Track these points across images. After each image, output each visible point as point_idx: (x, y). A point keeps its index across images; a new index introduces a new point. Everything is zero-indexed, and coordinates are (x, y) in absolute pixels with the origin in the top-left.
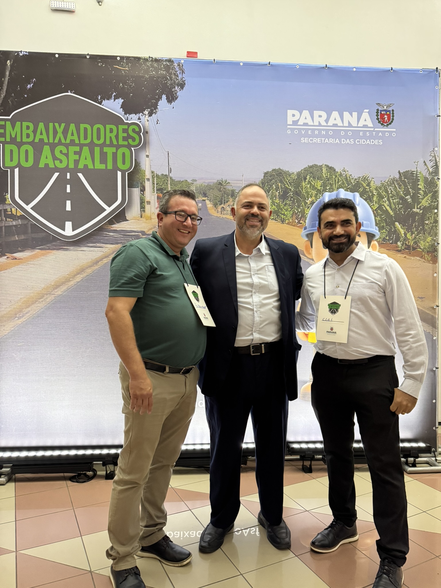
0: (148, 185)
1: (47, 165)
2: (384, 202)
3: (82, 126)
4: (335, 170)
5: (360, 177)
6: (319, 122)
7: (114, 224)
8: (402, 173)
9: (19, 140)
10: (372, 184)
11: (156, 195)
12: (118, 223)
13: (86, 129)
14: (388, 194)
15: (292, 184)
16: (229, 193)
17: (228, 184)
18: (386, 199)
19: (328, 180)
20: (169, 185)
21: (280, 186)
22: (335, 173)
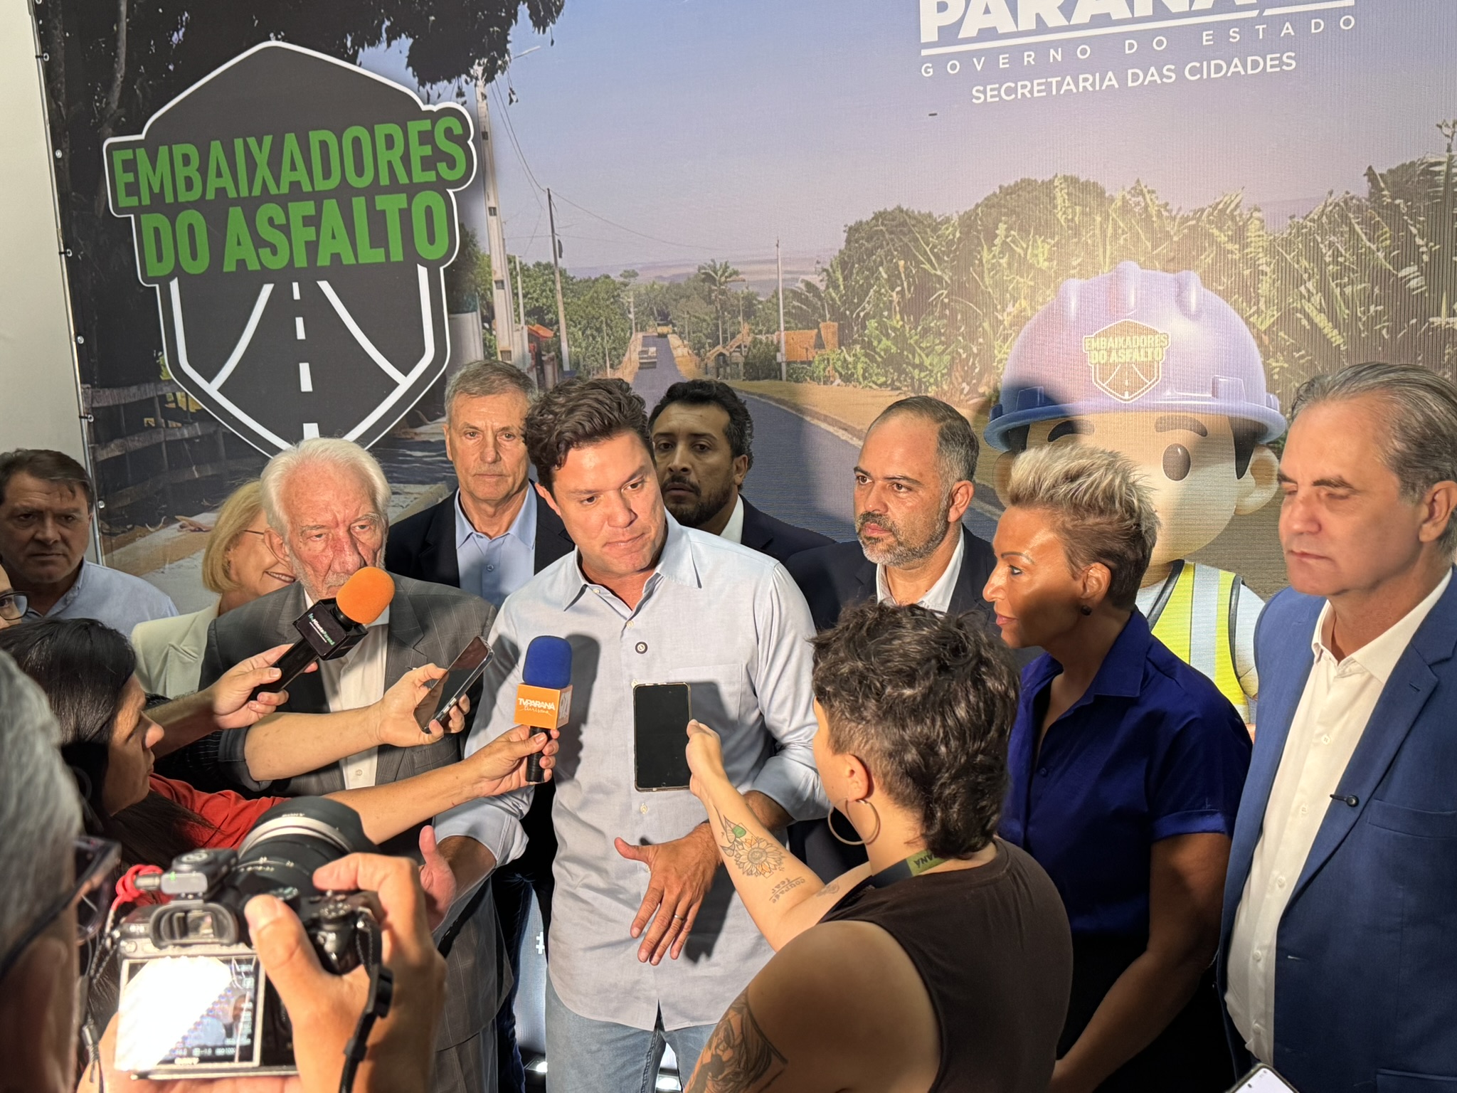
0: (501, 300)
1: (241, 263)
2: (1302, 296)
3: (315, 137)
4: (1101, 193)
5: (1203, 210)
6: (1038, 16)
7: (422, 424)
8: (1381, 175)
9: (169, 198)
10: (1252, 231)
11: (526, 328)
12: (431, 420)
13: (324, 145)
14: (1322, 265)
15: (946, 258)
16: (738, 306)
17: (734, 277)
18: (1310, 285)
19: (1077, 233)
20: (559, 297)
21: (902, 270)
22: (1101, 204)
